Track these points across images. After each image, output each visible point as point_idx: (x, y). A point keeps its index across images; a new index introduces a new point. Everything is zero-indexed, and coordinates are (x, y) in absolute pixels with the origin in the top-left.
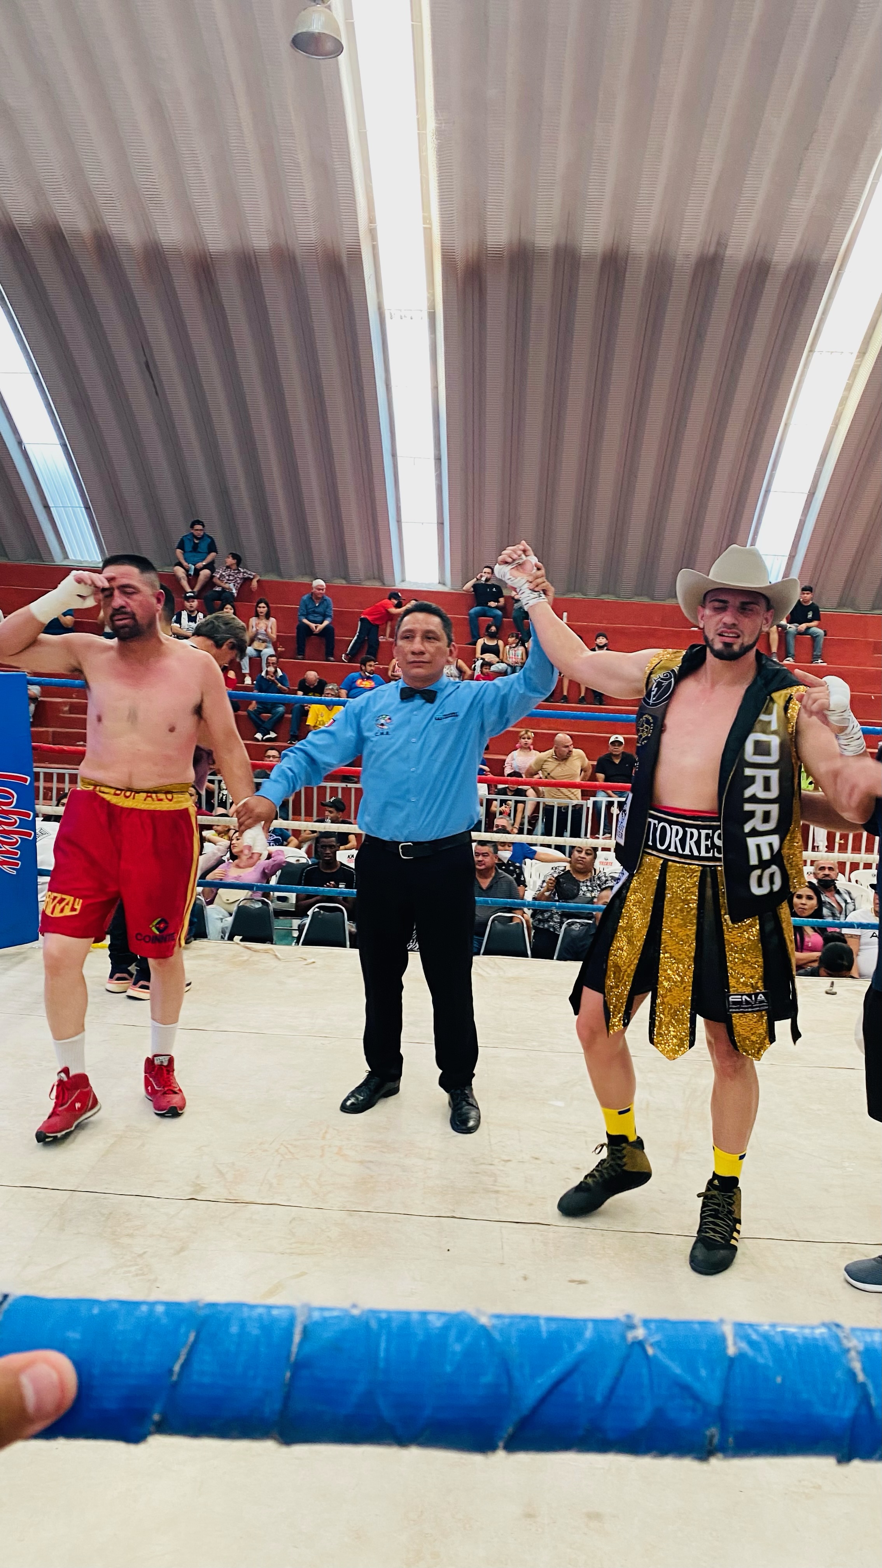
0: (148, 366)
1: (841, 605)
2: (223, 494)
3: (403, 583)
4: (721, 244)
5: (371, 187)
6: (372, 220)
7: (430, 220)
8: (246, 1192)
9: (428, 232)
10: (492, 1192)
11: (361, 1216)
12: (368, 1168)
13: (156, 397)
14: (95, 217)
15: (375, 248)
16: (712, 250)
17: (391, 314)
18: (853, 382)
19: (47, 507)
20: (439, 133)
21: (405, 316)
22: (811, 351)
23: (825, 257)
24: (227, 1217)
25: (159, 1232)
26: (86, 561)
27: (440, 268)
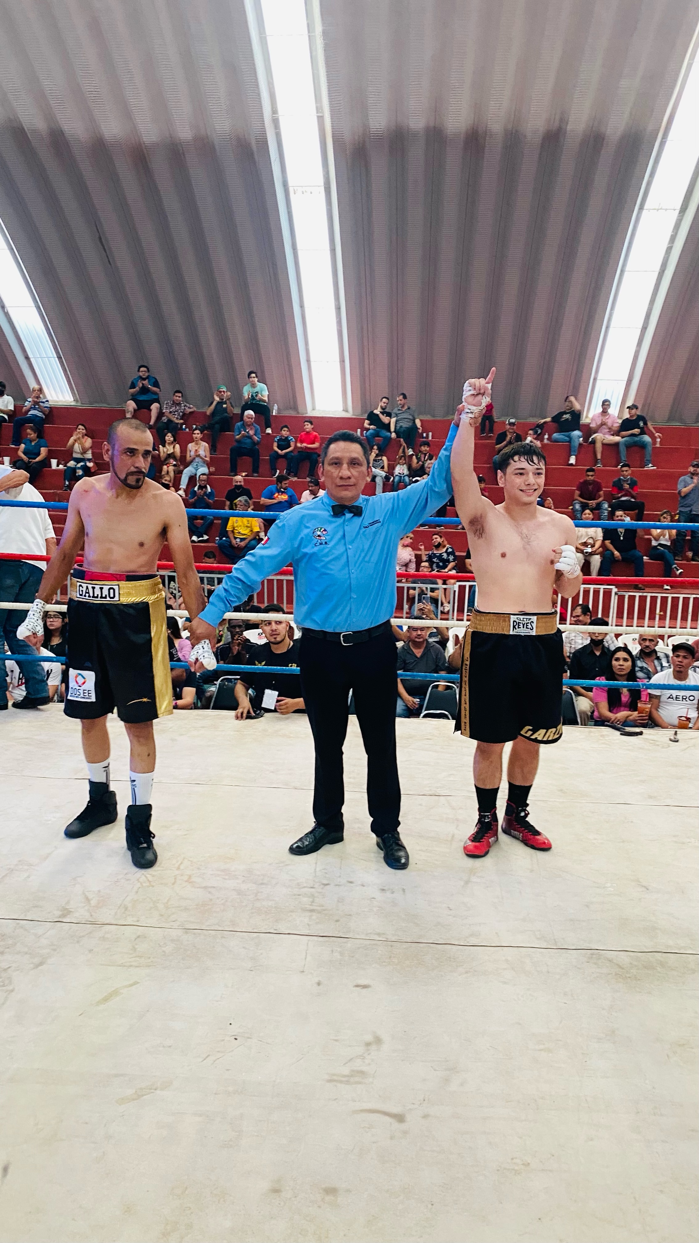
0: (100, 238)
1: (669, 420)
2: (166, 342)
3: (314, 412)
4: (563, 120)
5: (273, 84)
6: (274, 111)
7: (322, 110)
8: (105, 915)
9: (321, 119)
10: (307, 910)
11: (194, 934)
12: (210, 892)
13: (109, 265)
14: (49, 116)
15: (278, 136)
16: (557, 124)
17: (294, 190)
18: (676, 234)
19: (27, 358)
20: (325, 33)
21: (306, 192)
22: (641, 208)
23: (650, 127)
24: (83, 936)
25: (26, 950)
26: (61, 401)
27: (332, 150)
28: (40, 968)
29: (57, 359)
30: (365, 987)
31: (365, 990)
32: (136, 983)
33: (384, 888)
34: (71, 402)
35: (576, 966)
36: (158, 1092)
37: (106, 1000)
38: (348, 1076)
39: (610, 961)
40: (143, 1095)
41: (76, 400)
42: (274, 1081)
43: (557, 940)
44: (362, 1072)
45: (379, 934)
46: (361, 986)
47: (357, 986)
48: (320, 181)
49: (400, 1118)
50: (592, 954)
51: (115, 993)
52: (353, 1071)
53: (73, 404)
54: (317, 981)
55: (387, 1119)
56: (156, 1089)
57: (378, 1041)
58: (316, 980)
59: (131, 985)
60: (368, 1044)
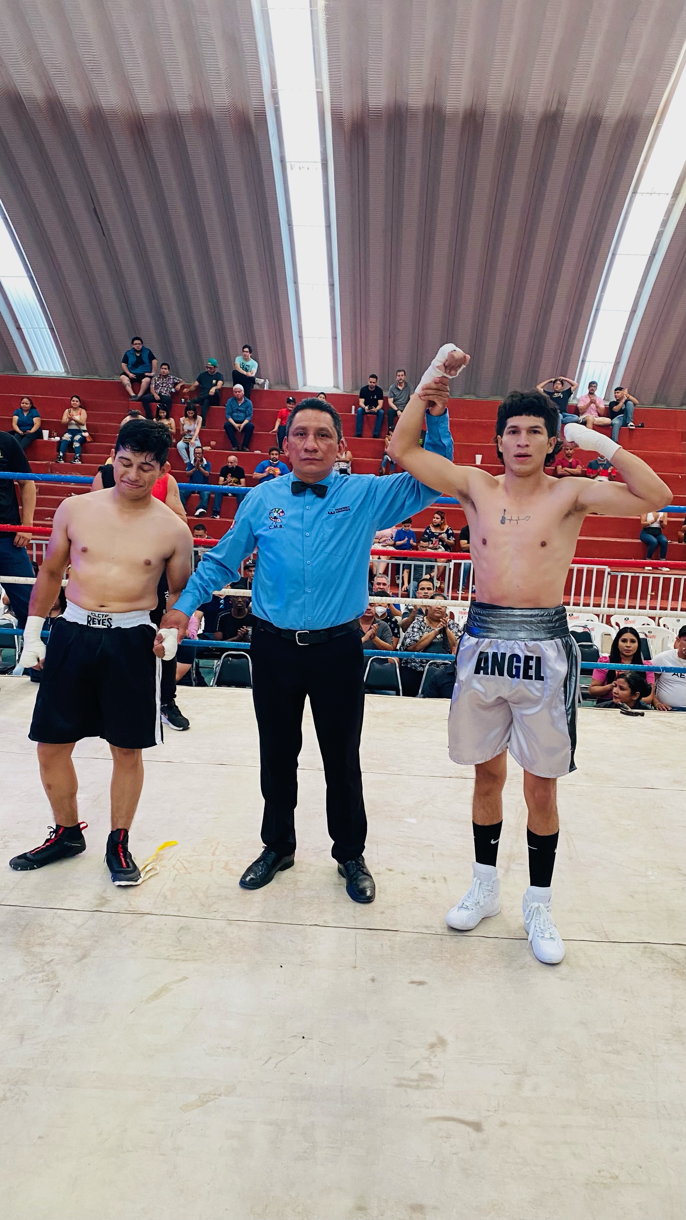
0: (96, 212)
3: (305, 387)
4: (562, 102)
5: (273, 58)
6: (274, 85)
7: (322, 85)
9: (320, 95)
13: (104, 237)
15: (277, 110)
16: (554, 107)
17: (291, 165)
18: (668, 218)
19: (19, 328)
20: (327, 8)
21: (303, 167)
22: (635, 192)
23: (647, 112)
24: (125, 927)
25: (67, 941)
26: (52, 372)
27: (331, 126)
28: (85, 961)
29: (48, 330)
30: (421, 983)
31: (421, 987)
32: (185, 978)
33: (425, 876)
34: (63, 373)
35: (631, 961)
36: (222, 1098)
37: (156, 996)
38: (417, 1080)
39: (664, 955)
40: (207, 1101)
41: (67, 372)
42: (342, 1086)
43: (607, 933)
44: (431, 1076)
45: (427, 927)
46: (417, 982)
47: (413, 982)
48: (318, 157)
49: (477, 1127)
50: (645, 948)
51: (165, 989)
52: (421, 1075)
53: (64, 375)
54: (371, 978)
55: (463, 1127)
56: (220, 1095)
57: (442, 1042)
58: (370, 975)
59: (180, 981)
60: (432, 1046)
